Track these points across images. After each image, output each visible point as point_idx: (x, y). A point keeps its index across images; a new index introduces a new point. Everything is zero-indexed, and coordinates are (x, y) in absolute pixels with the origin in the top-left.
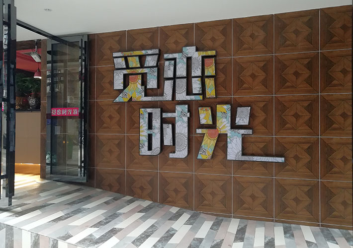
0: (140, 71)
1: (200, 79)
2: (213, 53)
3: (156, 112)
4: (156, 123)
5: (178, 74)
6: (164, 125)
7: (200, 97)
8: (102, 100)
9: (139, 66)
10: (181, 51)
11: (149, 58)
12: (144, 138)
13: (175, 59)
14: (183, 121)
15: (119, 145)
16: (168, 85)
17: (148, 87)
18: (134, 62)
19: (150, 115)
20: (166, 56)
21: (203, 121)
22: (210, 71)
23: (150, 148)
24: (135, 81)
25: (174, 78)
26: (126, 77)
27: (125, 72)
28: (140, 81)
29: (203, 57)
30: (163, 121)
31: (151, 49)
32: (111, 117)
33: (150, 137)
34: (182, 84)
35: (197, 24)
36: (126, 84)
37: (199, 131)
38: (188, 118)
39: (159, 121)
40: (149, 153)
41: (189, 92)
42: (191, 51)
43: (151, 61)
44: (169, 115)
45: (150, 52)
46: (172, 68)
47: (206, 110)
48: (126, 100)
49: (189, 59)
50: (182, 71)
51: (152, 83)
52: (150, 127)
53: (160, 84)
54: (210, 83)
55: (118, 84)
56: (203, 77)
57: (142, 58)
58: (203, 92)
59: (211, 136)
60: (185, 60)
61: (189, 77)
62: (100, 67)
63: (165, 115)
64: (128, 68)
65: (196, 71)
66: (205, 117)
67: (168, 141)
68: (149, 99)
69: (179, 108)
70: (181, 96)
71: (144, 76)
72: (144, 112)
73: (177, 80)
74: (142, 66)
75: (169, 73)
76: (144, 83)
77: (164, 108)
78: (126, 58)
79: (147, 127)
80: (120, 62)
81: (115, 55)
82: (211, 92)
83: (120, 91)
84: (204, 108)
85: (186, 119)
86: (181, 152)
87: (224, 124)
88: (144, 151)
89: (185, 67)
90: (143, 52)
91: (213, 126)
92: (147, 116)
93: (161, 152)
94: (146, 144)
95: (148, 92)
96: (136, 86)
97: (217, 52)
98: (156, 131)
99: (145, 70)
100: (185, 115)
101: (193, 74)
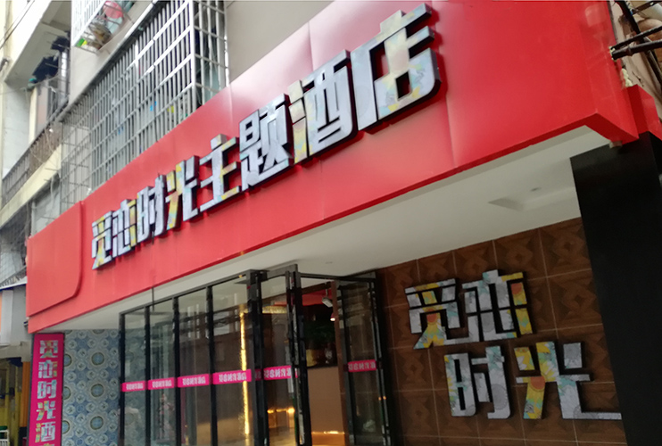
0: (438, 307)
1: (509, 311)
2: (519, 275)
3: (464, 358)
4: (466, 373)
5: (482, 307)
6: (476, 375)
7: (514, 335)
8: (402, 347)
9: (435, 301)
10: (480, 278)
11: (445, 291)
12: (453, 394)
13: (475, 289)
14: (498, 368)
15: (428, 405)
16: (472, 322)
17: (450, 327)
18: (430, 298)
19: (457, 362)
20: (465, 286)
21: (523, 367)
22: (521, 299)
23: (463, 407)
24: (433, 320)
25: (479, 313)
26: (423, 317)
27: (422, 310)
28: (439, 321)
29: (509, 283)
30: (475, 369)
31: (446, 279)
32: (414, 369)
33: (461, 391)
34: (488, 319)
35: (496, 241)
36: (424, 326)
37: (520, 380)
38: (504, 364)
39: (468, 370)
40: (462, 413)
41: (499, 329)
42: (492, 276)
43: (448, 295)
44: (479, 361)
45: (445, 283)
46: (474, 300)
47: (524, 351)
48: (427, 345)
49: (492, 287)
50: (486, 303)
51: (454, 322)
52: (459, 378)
53: (463, 322)
54: (522, 315)
55: (416, 327)
56: (513, 308)
57: (438, 292)
58: (516, 327)
59: (536, 386)
60: (487, 288)
61: (495, 310)
62: (396, 306)
63: (476, 361)
64: (423, 305)
65: (504, 302)
66: (523, 360)
67: (483, 397)
68: (452, 342)
69: (490, 351)
70: (490, 335)
71: (443, 314)
72: (450, 359)
73: (483, 315)
74: (440, 302)
75: (471, 308)
76: (445, 322)
77: (475, 351)
78: (420, 293)
79: (455, 379)
80: (414, 300)
81: (408, 291)
82: (526, 327)
83: (420, 335)
84: (521, 349)
85: (500, 365)
86: (502, 411)
87: (550, 370)
88: (456, 411)
89: (489, 296)
90: (438, 284)
91: (536, 372)
92: (453, 364)
93: (476, 413)
94: (458, 401)
95: (450, 334)
96: (435, 328)
97: (525, 274)
98: (467, 384)
99: (443, 307)
100: (498, 360)
101: (500, 305)
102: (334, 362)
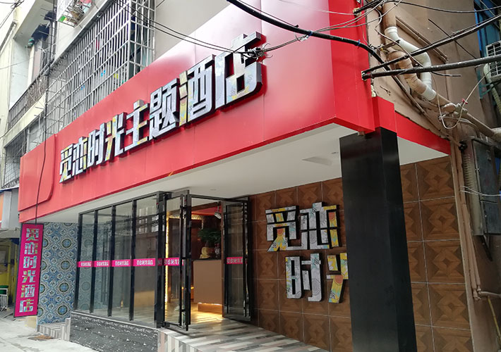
0: (284, 225)
1: (326, 230)
2: (334, 207)
3: (297, 260)
4: (297, 270)
5: (311, 227)
6: (303, 272)
7: (328, 247)
8: (260, 250)
9: (283, 220)
10: (311, 207)
11: (289, 214)
12: (289, 283)
13: (307, 214)
14: (317, 268)
15: (274, 289)
16: (304, 235)
17: (290, 238)
18: (280, 218)
19: (293, 262)
20: (301, 211)
21: (331, 268)
22: (334, 223)
23: (294, 293)
24: (281, 233)
25: (308, 230)
26: (275, 230)
27: (275, 226)
28: (284, 234)
29: (328, 211)
30: (303, 268)
31: (290, 206)
32: (267, 265)
33: (294, 281)
34: (314, 234)
35: (323, 182)
36: (275, 236)
37: (328, 277)
38: (320, 265)
39: (299, 268)
40: (293, 296)
41: (319, 242)
42: (318, 206)
43: (291, 216)
44: (306, 263)
45: (290, 209)
46: (306, 222)
47: (333, 258)
48: (276, 250)
49: (318, 214)
50: (313, 224)
51: (293, 236)
52: (293, 273)
53: (299, 236)
54: (334, 233)
55: (270, 237)
56: (329, 229)
57: (285, 214)
58: (330, 242)
59: (338, 281)
60: (315, 214)
61: (318, 229)
62: (259, 221)
63: (303, 263)
64: (276, 222)
65: (324, 224)
66: (332, 264)
67: (306, 287)
68: (291, 248)
69: (313, 256)
70: (314, 246)
71: (287, 228)
72: (289, 260)
73: (310, 232)
74: (285, 221)
75: (304, 227)
76: (287, 235)
77: (304, 256)
78: (274, 214)
79: (291, 274)
80: (270, 218)
81: (267, 212)
82: (335, 242)
83: (272, 242)
84: (331, 256)
85: (318, 266)
86: (316, 297)
88: (290, 295)
89: (315, 220)
90: (285, 209)
91: (338, 272)
92: (290, 263)
93: (302, 297)
94: (291, 288)
95: (290, 243)
96: (282, 237)
97: (338, 206)
98: (298, 277)
99: (288, 224)
100: (317, 263)
101: (321, 227)
102: (219, 257)
